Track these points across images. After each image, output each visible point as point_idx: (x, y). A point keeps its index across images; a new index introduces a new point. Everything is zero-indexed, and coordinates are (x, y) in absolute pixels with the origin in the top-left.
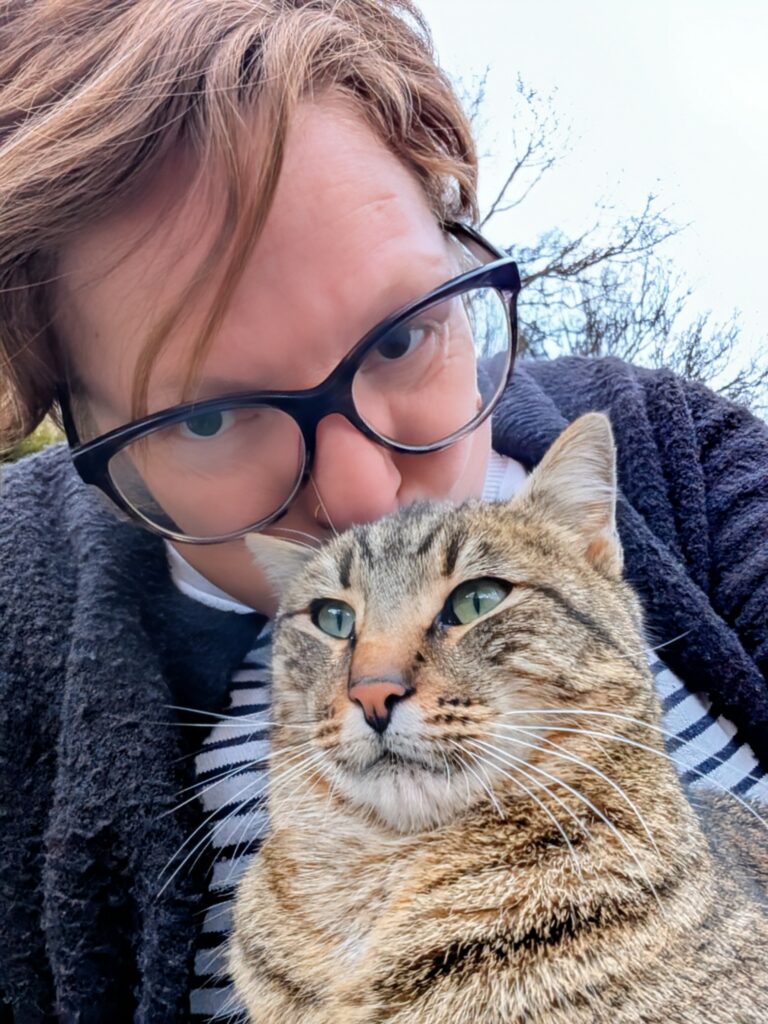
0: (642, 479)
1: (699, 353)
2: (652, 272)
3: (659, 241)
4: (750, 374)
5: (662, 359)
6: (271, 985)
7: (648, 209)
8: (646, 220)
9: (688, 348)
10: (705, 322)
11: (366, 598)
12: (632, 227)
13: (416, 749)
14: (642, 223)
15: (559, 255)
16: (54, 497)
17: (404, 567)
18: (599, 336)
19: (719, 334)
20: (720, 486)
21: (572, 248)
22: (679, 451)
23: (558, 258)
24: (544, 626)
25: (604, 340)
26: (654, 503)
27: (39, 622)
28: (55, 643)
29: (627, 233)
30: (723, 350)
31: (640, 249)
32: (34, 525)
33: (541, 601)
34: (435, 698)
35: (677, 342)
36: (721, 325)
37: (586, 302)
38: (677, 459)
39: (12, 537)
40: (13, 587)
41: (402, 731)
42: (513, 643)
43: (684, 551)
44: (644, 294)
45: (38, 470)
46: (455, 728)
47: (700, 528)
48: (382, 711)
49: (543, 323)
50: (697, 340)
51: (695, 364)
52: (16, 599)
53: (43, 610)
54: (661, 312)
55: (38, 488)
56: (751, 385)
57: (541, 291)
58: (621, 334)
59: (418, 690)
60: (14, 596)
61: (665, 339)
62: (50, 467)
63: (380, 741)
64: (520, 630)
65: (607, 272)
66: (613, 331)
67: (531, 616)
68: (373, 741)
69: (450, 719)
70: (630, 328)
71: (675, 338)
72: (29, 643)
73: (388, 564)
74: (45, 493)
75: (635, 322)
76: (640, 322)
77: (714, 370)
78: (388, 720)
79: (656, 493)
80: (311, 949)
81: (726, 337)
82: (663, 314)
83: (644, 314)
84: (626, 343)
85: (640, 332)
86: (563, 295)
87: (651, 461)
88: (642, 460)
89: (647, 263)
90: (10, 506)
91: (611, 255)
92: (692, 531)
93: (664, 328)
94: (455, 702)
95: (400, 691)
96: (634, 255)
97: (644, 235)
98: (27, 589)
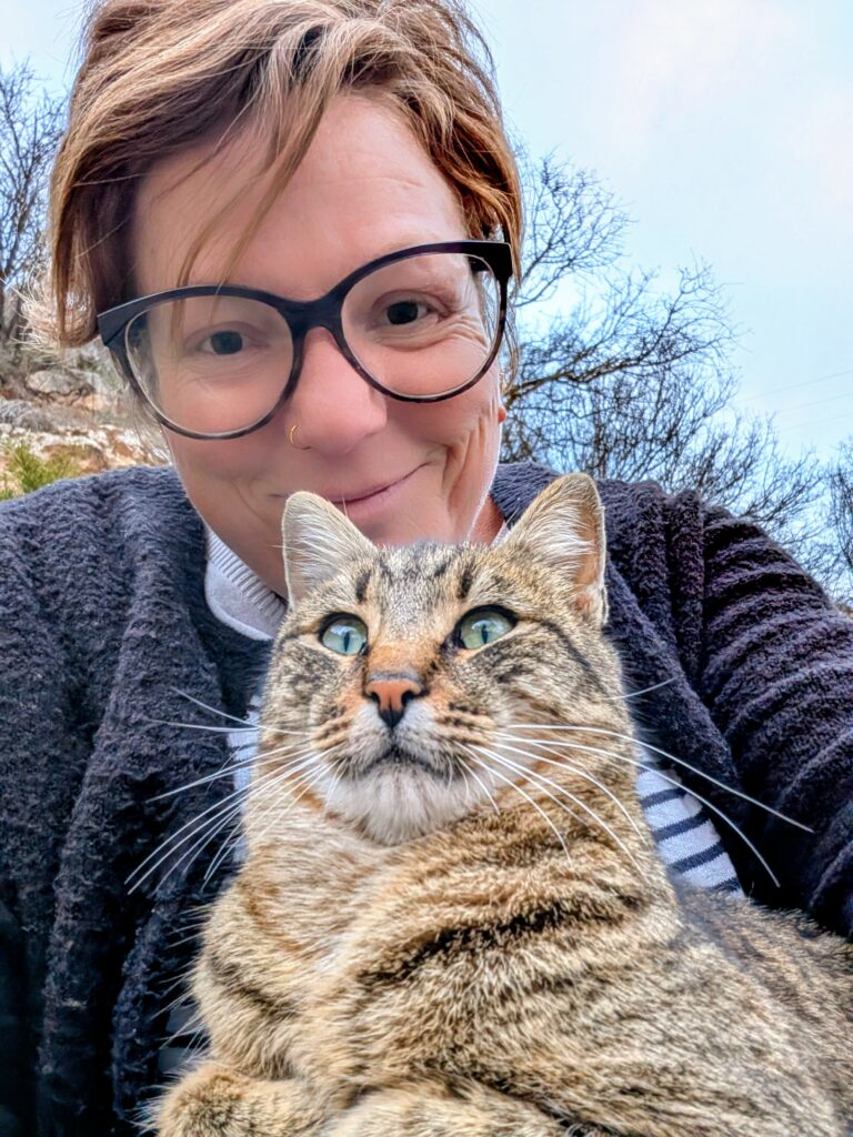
0: (645, 564)
1: (710, 480)
2: (668, 389)
3: (679, 357)
4: (763, 507)
5: (671, 482)
6: (245, 1000)
7: (669, 322)
8: (665, 333)
9: (699, 474)
10: (720, 448)
11: (383, 612)
12: (650, 338)
13: (423, 748)
14: (661, 336)
15: (571, 360)
16: (109, 511)
17: (421, 586)
18: (607, 451)
19: (734, 462)
20: (719, 580)
21: (585, 355)
22: (684, 543)
23: (570, 364)
24: (549, 655)
25: (612, 455)
26: (653, 586)
27: (87, 609)
28: (98, 629)
29: (645, 344)
30: (737, 480)
31: (657, 364)
32: (90, 527)
33: (547, 634)
34: (446, 702)
35: (688, 466)
36: (736, 452)
37: (596, 412)
38: (682, 551)
39: (70, 533)
40: (66, 576)
41: (414, 727)
42: (521, 666)
43: (676, 633)
44: (658, 412)
45: (95, 486)
46: (462, 732)
47: (695, 613)
48: (398, 705)
49: (549, 431)
50: (710, 465)
51: (706, 491)
52: (69, 587)
53: (93, 597)
54: (674, 433)
55: (95, 500)
56: (762, 519)
57: (550, 396)
58: (630, 451)
59: (433, 692)
60: (67, 584)
61: (676, 462)
62: (107, 488)
63: (390, 736)
64: (527, 655)
65: (621, 383)
66: (622, 447)
67: (537, 645)
68: (383, 735)
69: (458, 723)
70: (640, 445)
71: (687, 462)
72: (77, 627)
73: (406, 584)
74: (99, 507)
75: (646, 440)
76: (651, 441)
77: (725, 500)
78: (401, 715)
79: (656, 578)
80: (288, 965)
81: (740, 466)
82: (676, 435)
83: (656, 432)
84: (635, 462)
85: (651, 451)
86: (572, 403)
87: (656, 549)
88: (648, 548)
89: (664, 379)
90: (69, 508)
91: (626, 366)
92: (686, 615)
93: (676, 450)
94: (464, 709)
95: (417, 688)
96: (650, 369)
97: (664, 347)
98: (79, 579)
